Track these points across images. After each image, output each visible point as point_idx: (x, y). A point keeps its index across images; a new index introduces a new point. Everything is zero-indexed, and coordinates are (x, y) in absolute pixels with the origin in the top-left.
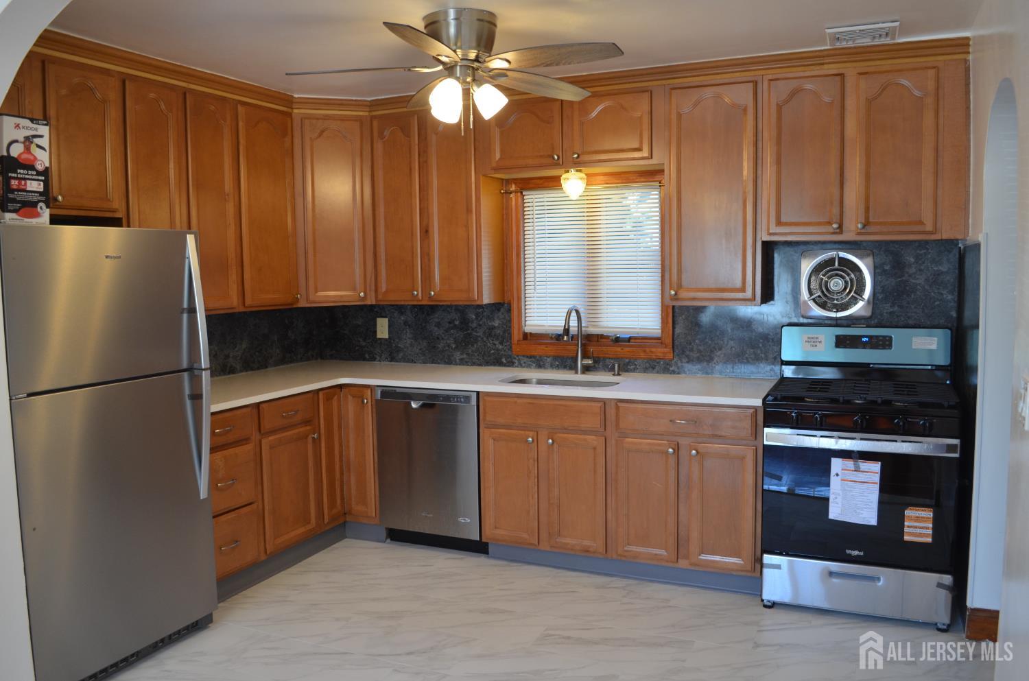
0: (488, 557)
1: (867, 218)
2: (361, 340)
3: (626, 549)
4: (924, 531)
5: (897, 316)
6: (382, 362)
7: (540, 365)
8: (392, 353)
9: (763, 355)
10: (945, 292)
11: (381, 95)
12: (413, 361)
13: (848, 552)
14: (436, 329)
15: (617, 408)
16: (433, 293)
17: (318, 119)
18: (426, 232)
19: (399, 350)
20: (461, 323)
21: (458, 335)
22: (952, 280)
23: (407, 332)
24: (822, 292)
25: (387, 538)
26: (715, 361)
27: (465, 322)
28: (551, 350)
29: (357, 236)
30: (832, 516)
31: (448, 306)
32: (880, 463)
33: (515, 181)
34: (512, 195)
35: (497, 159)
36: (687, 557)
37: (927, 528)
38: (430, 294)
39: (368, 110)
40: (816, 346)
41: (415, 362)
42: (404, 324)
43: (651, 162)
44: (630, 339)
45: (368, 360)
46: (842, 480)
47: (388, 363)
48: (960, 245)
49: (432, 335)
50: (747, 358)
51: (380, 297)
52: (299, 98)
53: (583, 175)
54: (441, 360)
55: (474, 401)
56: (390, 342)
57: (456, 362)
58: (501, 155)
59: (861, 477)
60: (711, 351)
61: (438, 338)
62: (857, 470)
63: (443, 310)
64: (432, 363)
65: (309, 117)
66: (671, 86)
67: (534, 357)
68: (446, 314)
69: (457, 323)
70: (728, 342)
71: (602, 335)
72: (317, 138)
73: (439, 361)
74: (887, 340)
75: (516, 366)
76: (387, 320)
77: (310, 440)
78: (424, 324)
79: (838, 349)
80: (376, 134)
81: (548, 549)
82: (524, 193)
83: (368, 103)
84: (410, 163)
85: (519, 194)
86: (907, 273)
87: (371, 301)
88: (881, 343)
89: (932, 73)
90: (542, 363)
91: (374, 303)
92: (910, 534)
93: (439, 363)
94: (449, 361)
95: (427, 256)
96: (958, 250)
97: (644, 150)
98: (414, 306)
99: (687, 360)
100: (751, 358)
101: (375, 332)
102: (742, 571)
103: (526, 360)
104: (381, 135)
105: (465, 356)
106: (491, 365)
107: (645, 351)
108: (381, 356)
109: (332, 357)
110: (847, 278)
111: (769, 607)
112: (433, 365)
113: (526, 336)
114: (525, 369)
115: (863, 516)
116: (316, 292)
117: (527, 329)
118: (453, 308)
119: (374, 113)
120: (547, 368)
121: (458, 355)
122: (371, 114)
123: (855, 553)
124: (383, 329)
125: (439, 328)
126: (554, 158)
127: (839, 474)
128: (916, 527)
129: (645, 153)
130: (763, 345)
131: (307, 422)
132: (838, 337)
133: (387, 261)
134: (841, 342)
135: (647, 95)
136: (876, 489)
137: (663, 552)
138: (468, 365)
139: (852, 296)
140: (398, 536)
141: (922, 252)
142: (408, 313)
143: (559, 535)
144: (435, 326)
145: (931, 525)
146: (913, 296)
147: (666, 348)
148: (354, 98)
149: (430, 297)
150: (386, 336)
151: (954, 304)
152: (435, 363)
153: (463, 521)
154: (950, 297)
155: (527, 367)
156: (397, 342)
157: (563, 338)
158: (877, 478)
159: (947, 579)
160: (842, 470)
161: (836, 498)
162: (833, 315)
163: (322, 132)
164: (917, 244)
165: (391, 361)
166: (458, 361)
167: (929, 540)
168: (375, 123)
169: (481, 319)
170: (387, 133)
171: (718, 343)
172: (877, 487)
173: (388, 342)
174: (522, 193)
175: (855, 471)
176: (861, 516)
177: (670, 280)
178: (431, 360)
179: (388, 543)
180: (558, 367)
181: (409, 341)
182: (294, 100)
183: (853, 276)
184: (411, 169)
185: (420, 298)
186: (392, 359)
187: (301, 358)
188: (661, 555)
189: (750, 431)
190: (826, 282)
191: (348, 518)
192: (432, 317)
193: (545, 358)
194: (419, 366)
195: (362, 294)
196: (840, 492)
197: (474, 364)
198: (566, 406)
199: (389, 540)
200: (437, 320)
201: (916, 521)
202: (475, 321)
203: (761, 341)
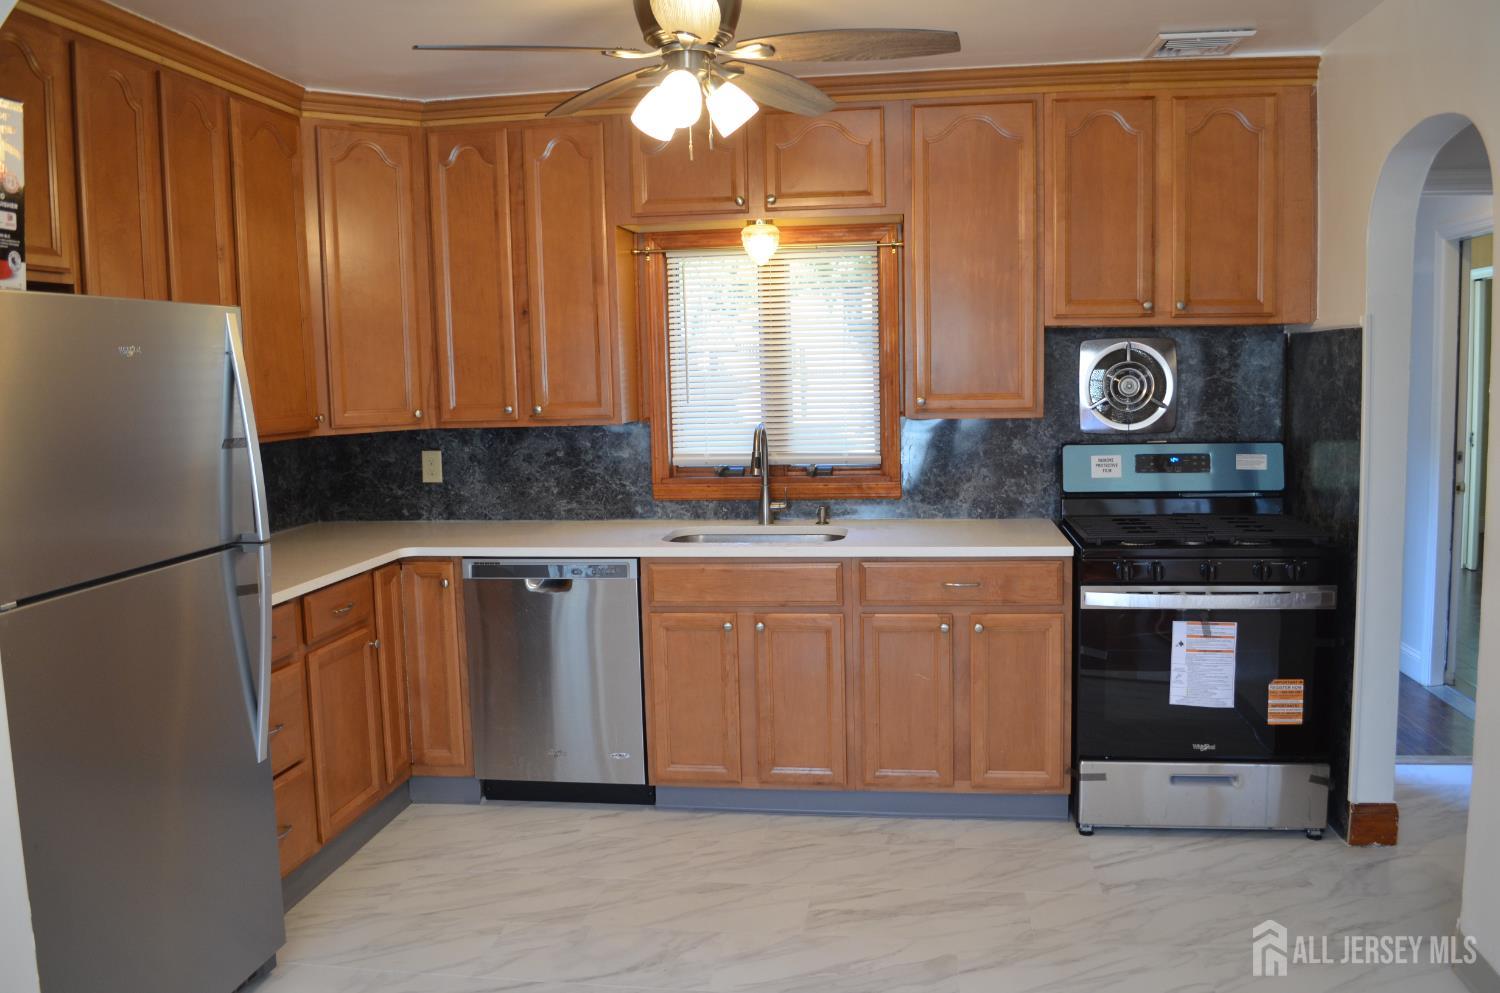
0: (656, 809)
1: (1187, 295)
2: (394, 487)
3: (877, 774)
4: (1293, 710)
5: (1208, 428)
6: (433, 521)
7: (698, 515)
8: (449, 505)
9: (1028, 487)
10: (1267, 394)
11: (447, 96)
12: (486, 517)
13: (1196, 746)
14: (525, 464)
15: (862, 571)
16: (539, 409)
17: (342, 129)
18: (525, 312)
19: (461, 501)
20: (567, 454)
21: (562, 473)
22: (1276, 378)
23: (475, 472)
24: (1110, 396)
25: (482, 796)
26: (961, 497)
27: (574, 452)
28: (716, 492)
29: (406, 320)
30: (1174, 700)
31: (546, 429)
32: (1236, 624)
33: (654, 236)
34: (648, 258)
35: (644, 201)
36: (968, 776)
37: (1296, 706)
38: (535, 410)
39: (420, 118)
40: (1110, 470)
41: (490, 519)
42: (470, 459)
43: (885, 211)
44: (833, 470)
45: (408, 518)
46: (1188, 650)
47: (443, 521)
48: (1285, 332)
49: (518, 476)
50: (1006, 491)
51: (446, 417)
52: (313, 93)
53: (773, 228)
54: (535, 513)
55: (633, 573)
56: (446, 489)
57: (559, 515)
58: (649, 196)
59: (1212, 644)
60: (956, 483)
61: (529, 479)
62: (1207, 635)
63: (537, 436)
64: (520, 518)
65: (329, 125)
66: (913, 102)
67: (688, 501)
68: (540, 442)
69: (560, 454)
70: (979, 469)
71: (789, 466)
72: (340, 161)
73: (531, 515)
74: (1203, 460)
75: (659, 518)
76: (439, 453)
77: (366, 649)
78: (503, 459)
79: (1140, 474)
80: (434, 157)
81: (757, 786)
82: (668, 255)
83: (422, 108)
84: (496, 204)
85: (661, 256)
86: (1220, 369)
87: (430, 424)
88: (1195, 463)
89: (1270, 101)
90: (700, 511)
91: (434, 426)
92: (1275, 715)
93: (531, 519)
94: (548, 514)
95: (528, 350)
96: (1284, 339)
97: (874, 193)
98: (487, 431)
99: (921, 497)
100: (1012, 491)
101: (420, 474)
102: (1046, 788)
103: (675, 507)
104: (444, 156)
105: (574, 505)
106: (618, 517)
107: (860, 488)
108: (430, 512)
109: (342, 516)
110: (1143, 377)
111: (1090, 834)
112: (521, 521)
113: (675, 472)
114: (673, 521)
115: (1216, 697)
116: (345, 412)
117: (677, 461)
118: (554, 432)
119: (431, 124)
120: (709, 519)
121: (563, 505)
122: (425, 125)
123: (1205, 747)
124: (432, 466)
125: (530, 463)
126: (737, 203)
127: (1185, 643)
128: (1283, 706)
129: (877, 198)
130: (1028, 473)
131: (361, 624)
132: (1139, 457)
133: (456, 358)
134: (1143, 464)
135: (876, 113)
136: (1231, 659)
137: (934, 773)
138: (581, 519)
139: (1150, 402)
140: (498, 791)
141: (1239, 340)
142: (477, 441)
143: (774, 763)
144: (524, 460)
145: (1301, 701)
146: (1226, 400)
147: (891, 481)
148: (401, 98)
149: (534, 415)
150: (439, 478)
151: (1277, 410)
152: (525, 519)
153: (618, 758)
154: (1273, 400)
155: (677, 518)
156: (458, 488)
157: (752, 471)
158: (1232, 644)
159: (1324, 771)
160: (1188, 636)
161: (1179, 676)
162: (1123, 427)
163: (351, 149)
164: (1230, 331)
165: (448, 519)
166: (563, 513)
167: (1299, 721)
168: (434, 140)
169: (601, 447)
170: (453, 155)
171: (965, 472)
172: (1233, 655)
173: (444, 487)
174: (664, 254)
175: (1205, 636)
176: (1214, 697)
177: (915, 384)
178: (518, 513)
179: (484, 804)
180: (726, 517)
181: (478, 486)
182: (306, 97)
183: (1149, 373)
184: (496, 214)
185: (517, 417)
186: (451, 515)
187: (296, 520)
188: (930, 778)
189: (1056, 593)
190: (1116, 383)
191: (416, 771)
192: (518, 447)
193: (706, 503)
194: (497, 524)
195: (418, 413)
196: (1186, 668)
197: (590, 517)
198: (782, 572)
199: (484, 799)
200: (526, 452)
201: (1281, 697)
202: (590, 452)
203: (1026, 466)
